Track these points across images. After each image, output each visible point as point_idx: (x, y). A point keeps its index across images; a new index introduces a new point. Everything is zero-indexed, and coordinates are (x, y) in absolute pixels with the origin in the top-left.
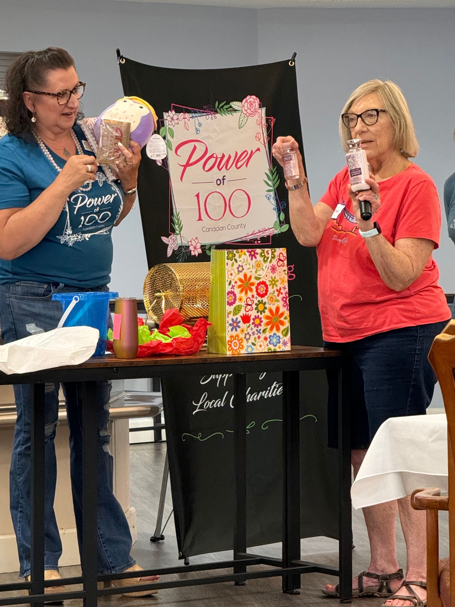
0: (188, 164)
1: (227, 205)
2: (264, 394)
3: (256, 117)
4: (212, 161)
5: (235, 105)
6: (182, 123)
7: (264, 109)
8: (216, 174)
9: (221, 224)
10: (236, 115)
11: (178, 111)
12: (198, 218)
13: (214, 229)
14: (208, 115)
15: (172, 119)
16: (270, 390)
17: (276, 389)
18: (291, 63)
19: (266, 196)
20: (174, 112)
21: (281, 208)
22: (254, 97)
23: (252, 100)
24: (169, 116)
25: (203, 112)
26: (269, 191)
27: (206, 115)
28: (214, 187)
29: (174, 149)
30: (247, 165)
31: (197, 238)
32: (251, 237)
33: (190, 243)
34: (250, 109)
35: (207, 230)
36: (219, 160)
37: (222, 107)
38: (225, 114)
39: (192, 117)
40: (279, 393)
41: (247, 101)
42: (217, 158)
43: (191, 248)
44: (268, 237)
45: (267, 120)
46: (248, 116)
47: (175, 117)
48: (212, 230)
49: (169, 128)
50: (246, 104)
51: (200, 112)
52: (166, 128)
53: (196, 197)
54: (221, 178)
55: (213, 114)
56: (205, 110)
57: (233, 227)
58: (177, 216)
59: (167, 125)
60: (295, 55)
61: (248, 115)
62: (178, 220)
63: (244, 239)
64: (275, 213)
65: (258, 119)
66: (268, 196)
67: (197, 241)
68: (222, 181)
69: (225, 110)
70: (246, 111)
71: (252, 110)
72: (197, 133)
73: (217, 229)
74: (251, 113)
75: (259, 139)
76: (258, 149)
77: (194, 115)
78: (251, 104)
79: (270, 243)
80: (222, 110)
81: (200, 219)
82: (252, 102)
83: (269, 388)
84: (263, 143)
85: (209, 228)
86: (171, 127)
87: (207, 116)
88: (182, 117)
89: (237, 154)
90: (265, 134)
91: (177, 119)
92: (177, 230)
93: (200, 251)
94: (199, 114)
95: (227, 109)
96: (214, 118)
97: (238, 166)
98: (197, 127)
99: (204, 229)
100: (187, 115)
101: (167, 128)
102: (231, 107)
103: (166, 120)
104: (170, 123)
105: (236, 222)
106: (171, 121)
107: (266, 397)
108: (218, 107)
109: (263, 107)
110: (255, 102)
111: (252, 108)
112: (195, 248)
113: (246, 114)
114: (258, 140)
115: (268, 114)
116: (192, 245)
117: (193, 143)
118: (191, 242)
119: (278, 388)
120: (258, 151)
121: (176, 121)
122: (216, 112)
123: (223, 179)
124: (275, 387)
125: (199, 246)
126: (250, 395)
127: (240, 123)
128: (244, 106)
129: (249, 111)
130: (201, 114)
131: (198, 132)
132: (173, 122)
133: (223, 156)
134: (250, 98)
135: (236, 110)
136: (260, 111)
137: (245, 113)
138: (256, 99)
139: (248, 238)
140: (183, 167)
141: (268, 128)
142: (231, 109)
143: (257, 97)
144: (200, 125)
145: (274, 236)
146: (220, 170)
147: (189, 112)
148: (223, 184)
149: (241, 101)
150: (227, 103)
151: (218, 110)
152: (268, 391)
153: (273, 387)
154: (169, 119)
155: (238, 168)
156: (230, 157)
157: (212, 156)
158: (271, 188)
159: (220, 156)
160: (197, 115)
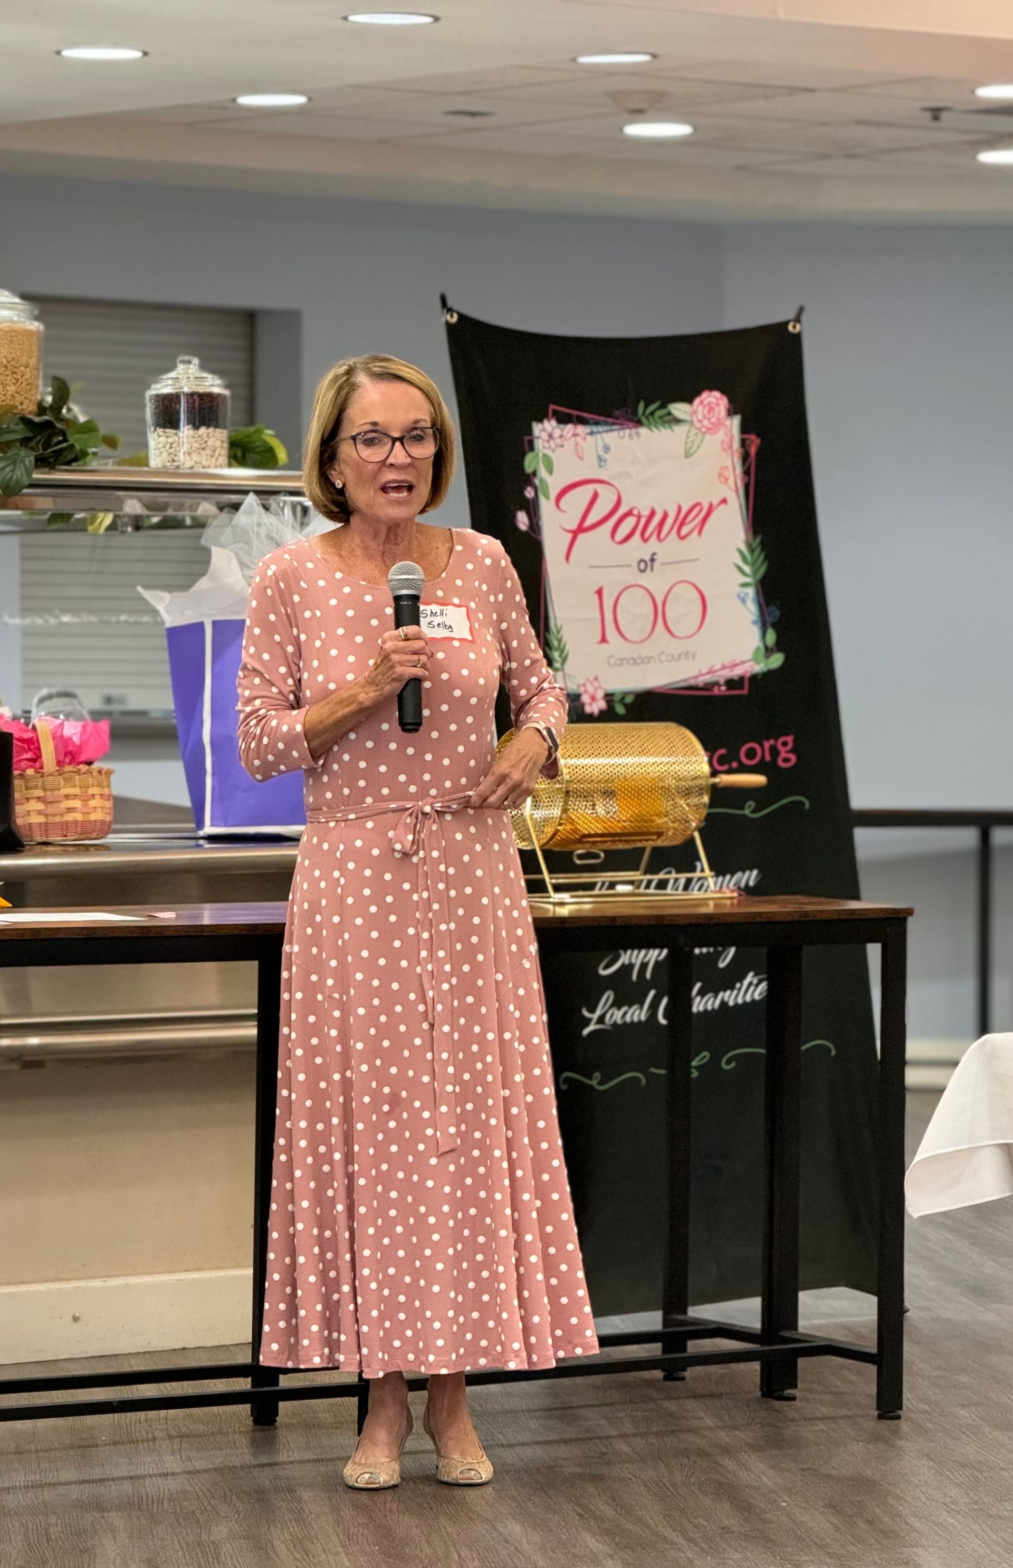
0: (581, 529)
1: (659, 612)
2: (730, 997)
3: (721, 435)
4: (629, 523)
5: (678, 409)
6: (569, 445)
7: (736, 421)
8: (637, 549)
9: (646, 650)
10: (680, 430)
11: (563, 419)
12: (599, 638)
13: (631, 661)
14: (623, 429)
15: (551, 436)
16: (739, 989)
17: (752, 988)
18: (794, 327)
19: (739, 596)
20: (554, 423)
21: (770, 620)
22: (717, 394)
23: (712, 399)
24: (544, 430)
25: (613, 424)
26: (745, 585)
27: (619, 430)
28: (632, 575)
29: (553, 494)
30: (700, 532)
31: (596, 679)
32: (707, 678)
33: (582, 690)
34: (709, 419)
35: (619, 662)
36: (643, 521)
37: (652, 413)
38: (658, 428)
39: (592, 433)
40: (760, 994)
41: (702, 402)
42: (639, 517)
43: (585, 699)
44: (742, 679)
45: (743, 443)
46: (704, 434)
47: (557, 433)
48: (628, 663)
49: (545, 455)
50: (700, 409)
51: (606, 423)
52: (538, 455)
53: (596, 597)
54: (647, 558)
55: (634, 427)
56: (617, 418)
57: (670, 658)
58: (558, 632)
59: (541, 447)
60: (801, 310)
61: (704, 430)
62: (560, 641)
63: (692, 682)
64: (756, 631)
65: (725, 438)
66: (742, 595)
67: (596, 684)
68: (649, 564)
69: (658, 420)
70: (700, 421)
71: (713, 420)
72: (600, 466)
73: (639, 661)
74: (710, 426)
75: (726, 480)
76: (724, 501)
77: (595, 429)
78: (711, 410)
79: (745, 692)
80: (651, 418)
81: (604, 640)
82: (713, 405)
83: (738, 985)
84: (733, 486)
85: (622, 657)
86: (548, 452)
87: (622, 433)
88: (571, 433)
89: (680, 509)
90: (739, 470)
91: (561, 436)
92: (557, 661)
93: (602, 705)
94: (606, 428)
95: (661, 418)
96: (634, 435)
97: (683, 532)
98: (601, 453)
99: (612, 661)
100: (581, 429)
101: (540, 455)
102: (669, 414)
103: (539, 437)
104: (546, 445)
105: (675, 647)
106: (548, 441)
107: (731, 1003)
108: (644, 413)
109: (735, 413)
110: (718, 405)
111: (713, 416)
112: (593, 698)
113: (699, 429)
114: (723, 480)
115: (744, 429)
116: (586, 692)
117: (591, 488)
118: (584, 685)
119: (757, 985)
120: (723, 506)
121: (558, 441)
122: (639, 423)
123: (652, 560)
124: (750, 984)
125: (600, 694)
126: (698, 999)
127: (688, 446)
128: (695, 412)
129: (705, 422)
130: (608, 428)
131: (603, 464)
132: (552, 443)
133: (653, 513)
134: (709, 396)
135: (678, 421)
136: (728, 423)
137: (699, 425)
138: (722, 399)
139: (701, 681)
140: (570, 536)
141: (745, 458)
142: (669, 418)
143: (723, 392)
144: (607, 449)
145: (754, 678)
146: (645, 541)
147: (583, 421)
148: (652, 569)
149: (690, 401)
150: (663, 406)
151: (644, 420)
152: (735, 992)
153: (746, 982)
154: (544, 436)
155: (682, 538)
156: (665, 516)
157: (629, 514)
158: (748, 580)
159: (646, 513)
160: (600, 428)
